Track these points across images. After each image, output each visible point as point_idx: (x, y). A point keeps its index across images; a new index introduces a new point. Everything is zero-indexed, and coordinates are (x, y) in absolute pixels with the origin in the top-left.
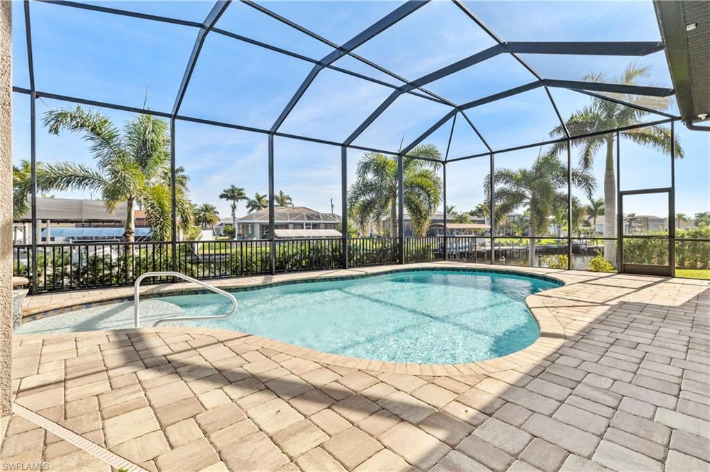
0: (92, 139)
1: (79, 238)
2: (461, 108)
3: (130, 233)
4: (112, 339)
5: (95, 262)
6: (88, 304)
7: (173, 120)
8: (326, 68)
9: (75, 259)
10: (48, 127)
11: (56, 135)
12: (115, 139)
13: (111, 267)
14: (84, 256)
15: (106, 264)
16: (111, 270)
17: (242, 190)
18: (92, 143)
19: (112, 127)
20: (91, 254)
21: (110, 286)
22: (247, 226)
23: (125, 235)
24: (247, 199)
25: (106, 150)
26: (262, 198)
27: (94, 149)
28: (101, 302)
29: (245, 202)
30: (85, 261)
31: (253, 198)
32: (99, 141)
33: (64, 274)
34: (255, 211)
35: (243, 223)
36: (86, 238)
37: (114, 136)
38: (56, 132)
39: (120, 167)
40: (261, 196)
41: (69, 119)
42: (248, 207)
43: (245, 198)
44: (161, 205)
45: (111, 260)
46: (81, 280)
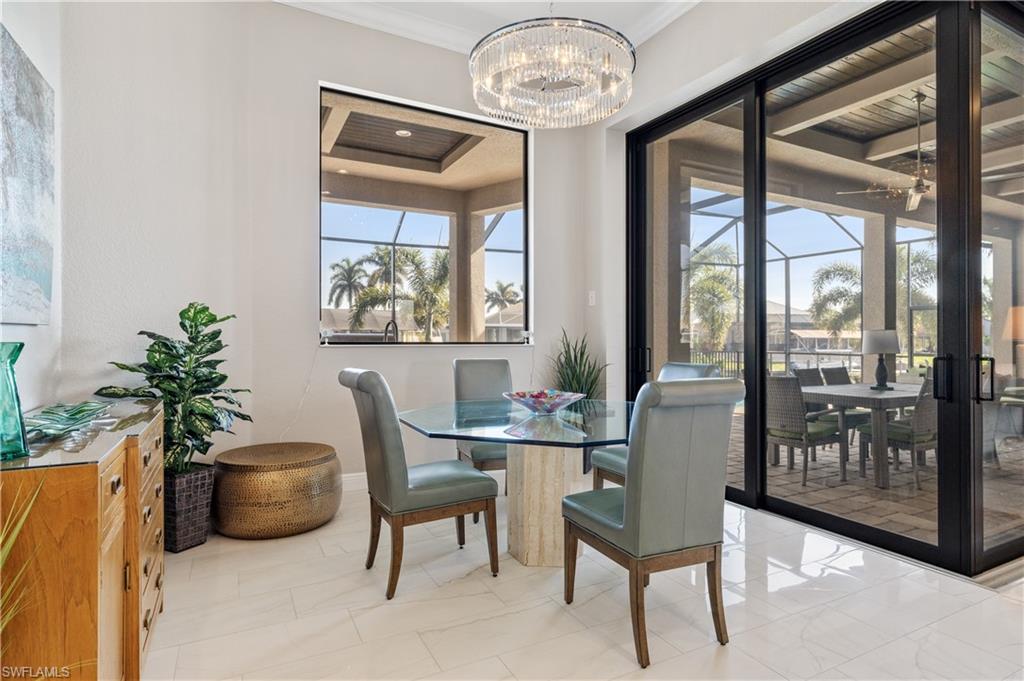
26: (508, 287)
31: (494, 289)
34: (496, 308)
40: (504, 286)
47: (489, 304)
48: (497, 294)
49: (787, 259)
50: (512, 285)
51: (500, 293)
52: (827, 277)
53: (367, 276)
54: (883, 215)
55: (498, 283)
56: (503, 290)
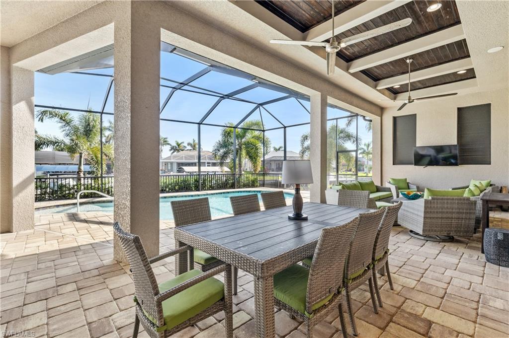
0: (60, 122)
1: (53, 172)
2: (261, 104)
3: (81, 172)
4: (66, 215)
5: (61, 187)
6: (58, 206)
7: (101, 115)
8: (178, 90)
9: (52, 185)
10: (38, 119)
11: (42, 123)
12: (72, 122)
13: (70, 189)
14: (56, 184)
15: (67, 188)
16: (69, 191)
17: (167, 138)
18: (60, 125)
19: (71, 116)
20: (60, 183)
21: (69, 199)
22: (168, 164)
23: (78, 172)
24: (170, 145)
25: (67, 128)
26: (181, 144)
27: (62, 127)
28: (64, 205)
29: (169, 147)
30: (56, 187)
31: (174, 144)
32: (64, 124)
33: (46, 193)
34: (175, 153)
35: (165, 162)
36: (58, 172)
37: (72, 121)
38: (42, 121)
39: (74, 138)
40: (180, 143)
41: (49, 114)
42: (171, 150)
43: (168, 144)
44: (96, 157)
45: (70, 186)
46: (55, 196)
47: (172, 151)
48: (176, 147)
49: (285, 127)
50: (183, 143)
51: (177, 147)
52: (306, 139)
53: (105, 136)
54: (320, 93)
55: (176, 142)
56: (179, 145)
